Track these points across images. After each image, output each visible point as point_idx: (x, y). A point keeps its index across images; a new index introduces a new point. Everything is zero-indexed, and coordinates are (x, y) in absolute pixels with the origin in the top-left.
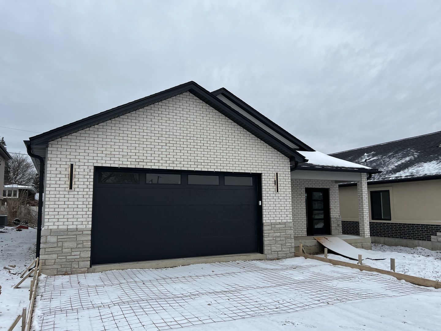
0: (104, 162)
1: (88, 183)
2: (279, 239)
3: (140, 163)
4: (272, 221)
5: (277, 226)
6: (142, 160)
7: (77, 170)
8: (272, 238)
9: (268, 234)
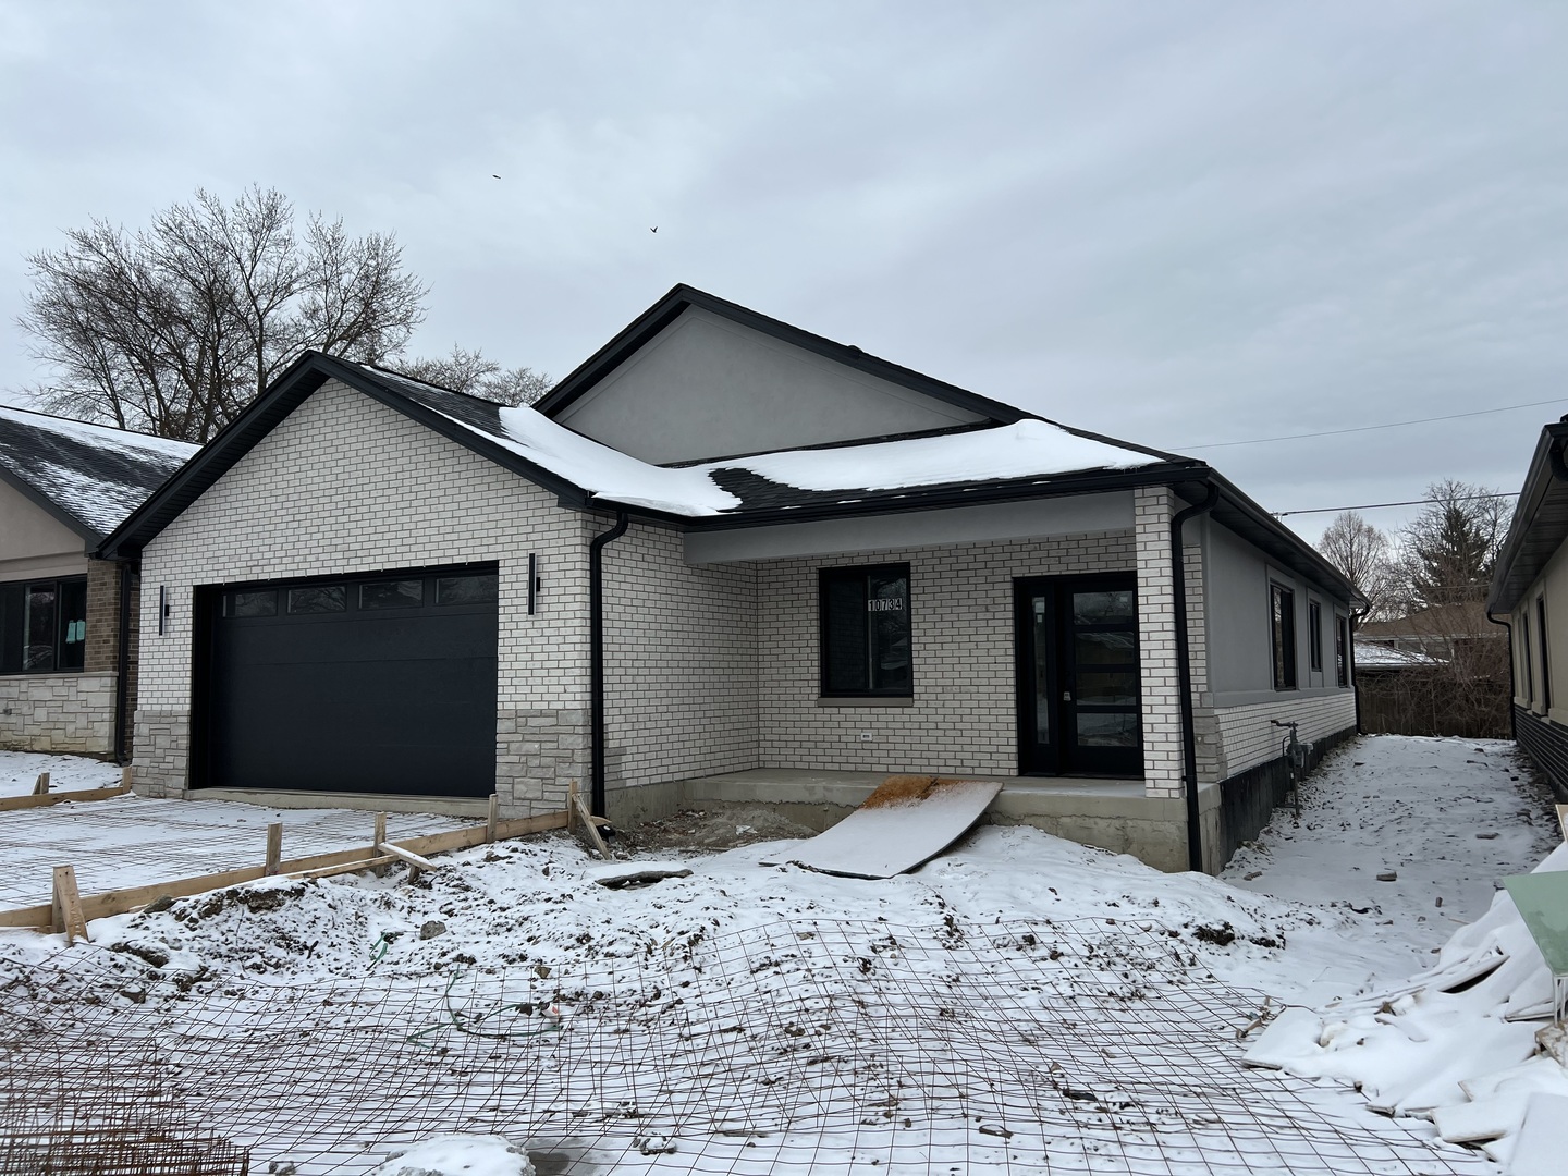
0: (204, 575)
1: (184, 622)
2: (536, 762)
3: (254, 570)
4: (521, 706)
5: (533, 722)
6: (256, 563)
7: (173, 596)
8: (516, 759)
9: (505, 745)
